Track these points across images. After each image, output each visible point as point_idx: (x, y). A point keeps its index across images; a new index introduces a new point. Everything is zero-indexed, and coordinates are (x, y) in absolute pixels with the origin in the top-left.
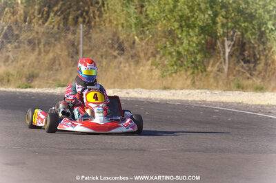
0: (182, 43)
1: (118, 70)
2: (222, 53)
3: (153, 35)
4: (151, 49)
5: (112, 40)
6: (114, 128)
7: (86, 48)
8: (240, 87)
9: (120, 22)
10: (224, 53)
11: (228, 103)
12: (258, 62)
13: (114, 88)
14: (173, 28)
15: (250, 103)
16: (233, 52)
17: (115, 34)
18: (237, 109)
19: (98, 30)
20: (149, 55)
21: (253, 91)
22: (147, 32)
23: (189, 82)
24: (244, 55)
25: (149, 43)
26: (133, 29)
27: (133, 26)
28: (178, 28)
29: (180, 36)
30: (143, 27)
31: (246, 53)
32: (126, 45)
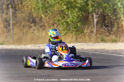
0: (69, 17)
1: (33, 34)
2: (92, 22)
3: (52, 13)
4: (52, 22)
5: (29, 17)
7: (14, 22)
8: (103, 41)
9: (33, 7)
10: (93, 22)
11: (96, 50)
12: (113, 26)
13: (31, 44)
14: (63, 9)
15: (109, 49)
16: (99, 21)
17: (30, 13)
18: (101, 52)
19: (20, 12)
20: (51, 24)
21: (111, 43)
22: (49, 12)
23: (74, 39)
24: (105, 23)
25: (50, 18)
26: (41, 10)
27: (41, 8)
28: (66, 9)
29: (67, 13)
32: (37, 19)
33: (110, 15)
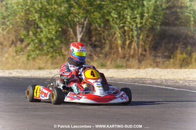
4: (12, 38)
12: (104, 46)
14: (34, 18)
22: (8, 23)
24: (92, 41)
25: (10, 33)
30: (4, 19)
31: (94, 39)
33: (99, 29)
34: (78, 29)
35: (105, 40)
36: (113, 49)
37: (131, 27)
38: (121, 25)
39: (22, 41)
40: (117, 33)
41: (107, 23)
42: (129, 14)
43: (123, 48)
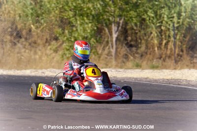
5: (12, 28)
6: (112, 97)
8: (138, 66)
9: (17, 12)
12: (140, 46)
14: (68, 17)
24: (127, 40)
25: (44, 31)
26: (30, 18)
27: (30, 15)
28: (73, 17)
30: (38, 17)
31: (129, 38)
33: (135, 28)
34: (114, 28)
35: (141, 40)
36: (150, 49)
37: (168, 26)
38: (158, 24)
39: (56, 39)
40: (154, 32)
41: (143, 22)
42: (166, 13)
43: (159, 48)
